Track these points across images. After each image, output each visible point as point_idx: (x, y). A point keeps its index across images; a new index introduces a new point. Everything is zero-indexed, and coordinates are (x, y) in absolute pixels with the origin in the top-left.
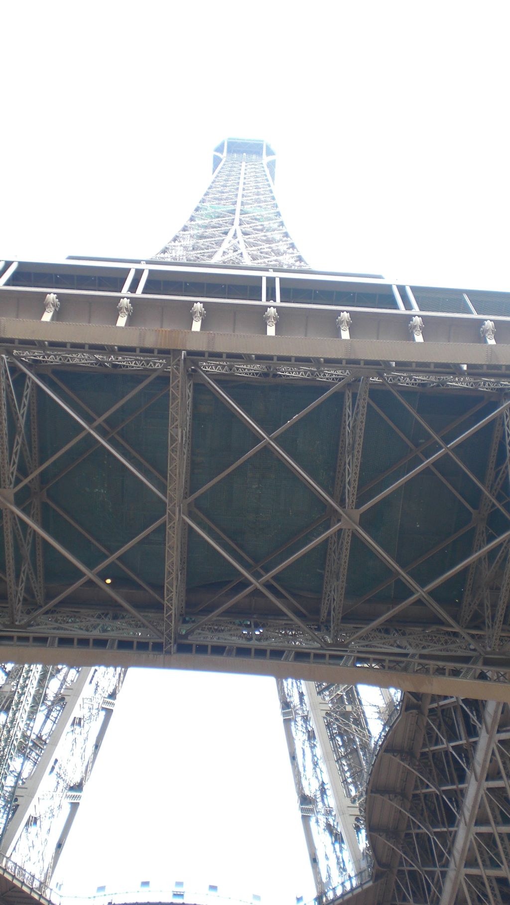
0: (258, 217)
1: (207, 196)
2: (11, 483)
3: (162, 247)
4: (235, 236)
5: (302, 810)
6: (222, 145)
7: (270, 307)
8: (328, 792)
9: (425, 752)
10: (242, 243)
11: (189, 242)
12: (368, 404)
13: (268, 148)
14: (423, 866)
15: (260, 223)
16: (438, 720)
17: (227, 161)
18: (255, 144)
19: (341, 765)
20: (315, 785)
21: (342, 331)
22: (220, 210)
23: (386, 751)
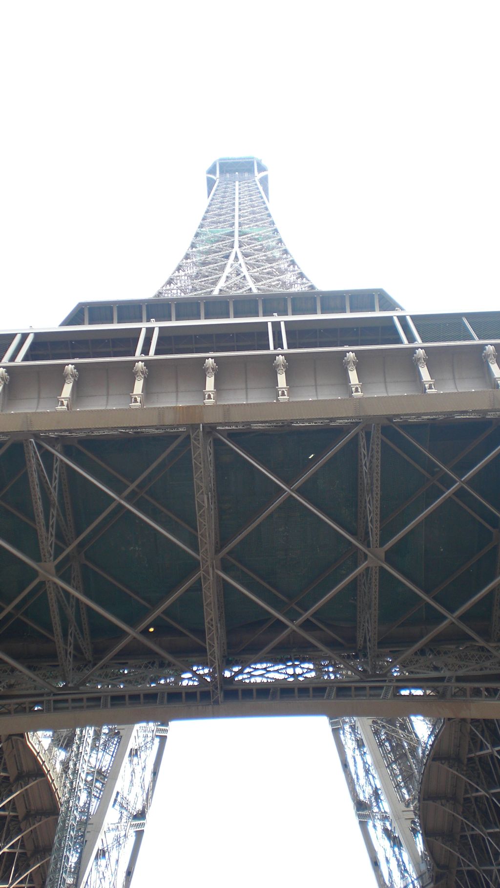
0: (257, 237)
1: (205, 221)
2: (51, 556)
3: (166, 279)
4: (236, 257)
5: (359, 816)
6: (214, 166)
7: (278, 355)
8: (382, 797)
9: (471, 757)
10: (243, 265)
11: (193, 271)
12: (382, 441)
13: (259, 165)
14: (480, 866)
15: (260, 243)
16: (481, 726)
17: (220, 182)
18: (246, 162)
19: (392, 770)
20: (369, 791)
21: (349, 371)
22: (219, 233)
23: (434, 759)
